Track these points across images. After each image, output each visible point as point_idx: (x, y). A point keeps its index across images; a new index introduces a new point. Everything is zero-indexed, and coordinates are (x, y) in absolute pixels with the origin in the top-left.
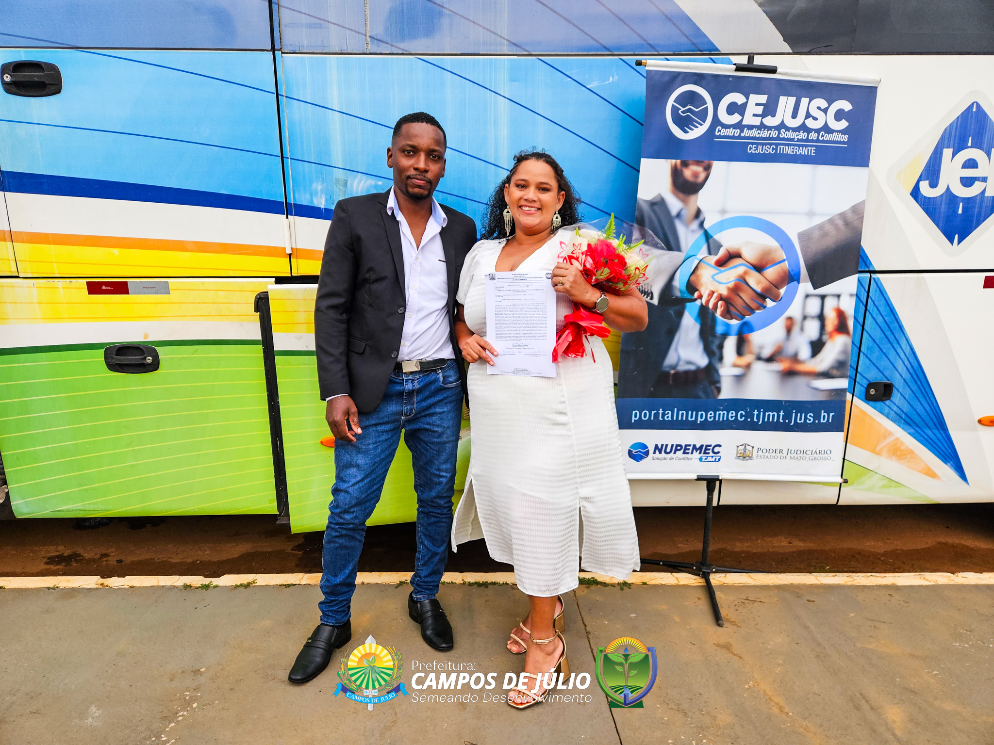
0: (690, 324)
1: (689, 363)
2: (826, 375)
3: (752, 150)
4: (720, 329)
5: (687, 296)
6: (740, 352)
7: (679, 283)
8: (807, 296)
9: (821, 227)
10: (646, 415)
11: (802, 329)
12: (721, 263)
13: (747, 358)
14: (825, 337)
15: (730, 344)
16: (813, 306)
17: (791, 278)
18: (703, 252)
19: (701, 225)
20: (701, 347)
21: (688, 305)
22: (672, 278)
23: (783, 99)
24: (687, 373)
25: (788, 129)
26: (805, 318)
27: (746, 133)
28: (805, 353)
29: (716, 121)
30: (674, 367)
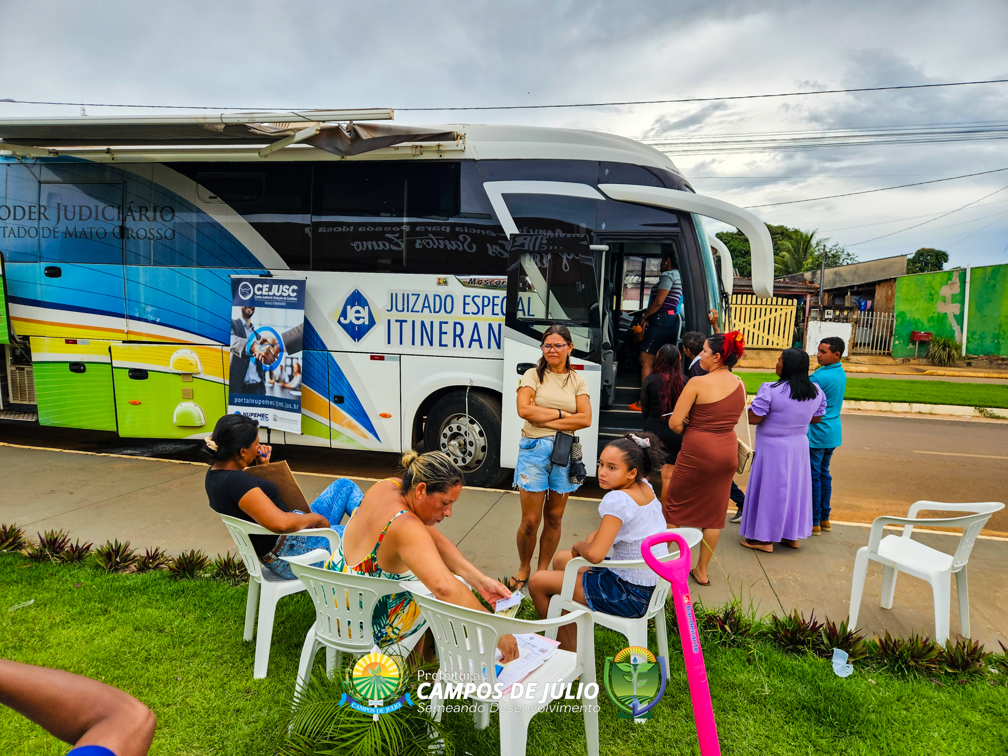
0: (252, 366)
1: (253, 380)
2: (294, 389)
3: (266, 303)
4: (264, 368)
5: (250, 355)
6: (271, 378)
7: (247, 350)
8: (286, 358)
9: (290, 332)
10: (240, 400)
11: (285, 370)
12: (262, 343)
13: (273, 380)
14: (294, 374)
15: (267, 374)
16: (289, 362)
17: (280, 350)
18: (255, 339)
19: (253, 329)
20: (257, 375)
21: (251, 358)
22: (245, 348)
23: (274, 286)
24: (253, 384)
25: (276, 296)
26: (286, 366)
27: (264, 297)
28: (287, 380)
29: (254, 294)
30: (248, 382)
